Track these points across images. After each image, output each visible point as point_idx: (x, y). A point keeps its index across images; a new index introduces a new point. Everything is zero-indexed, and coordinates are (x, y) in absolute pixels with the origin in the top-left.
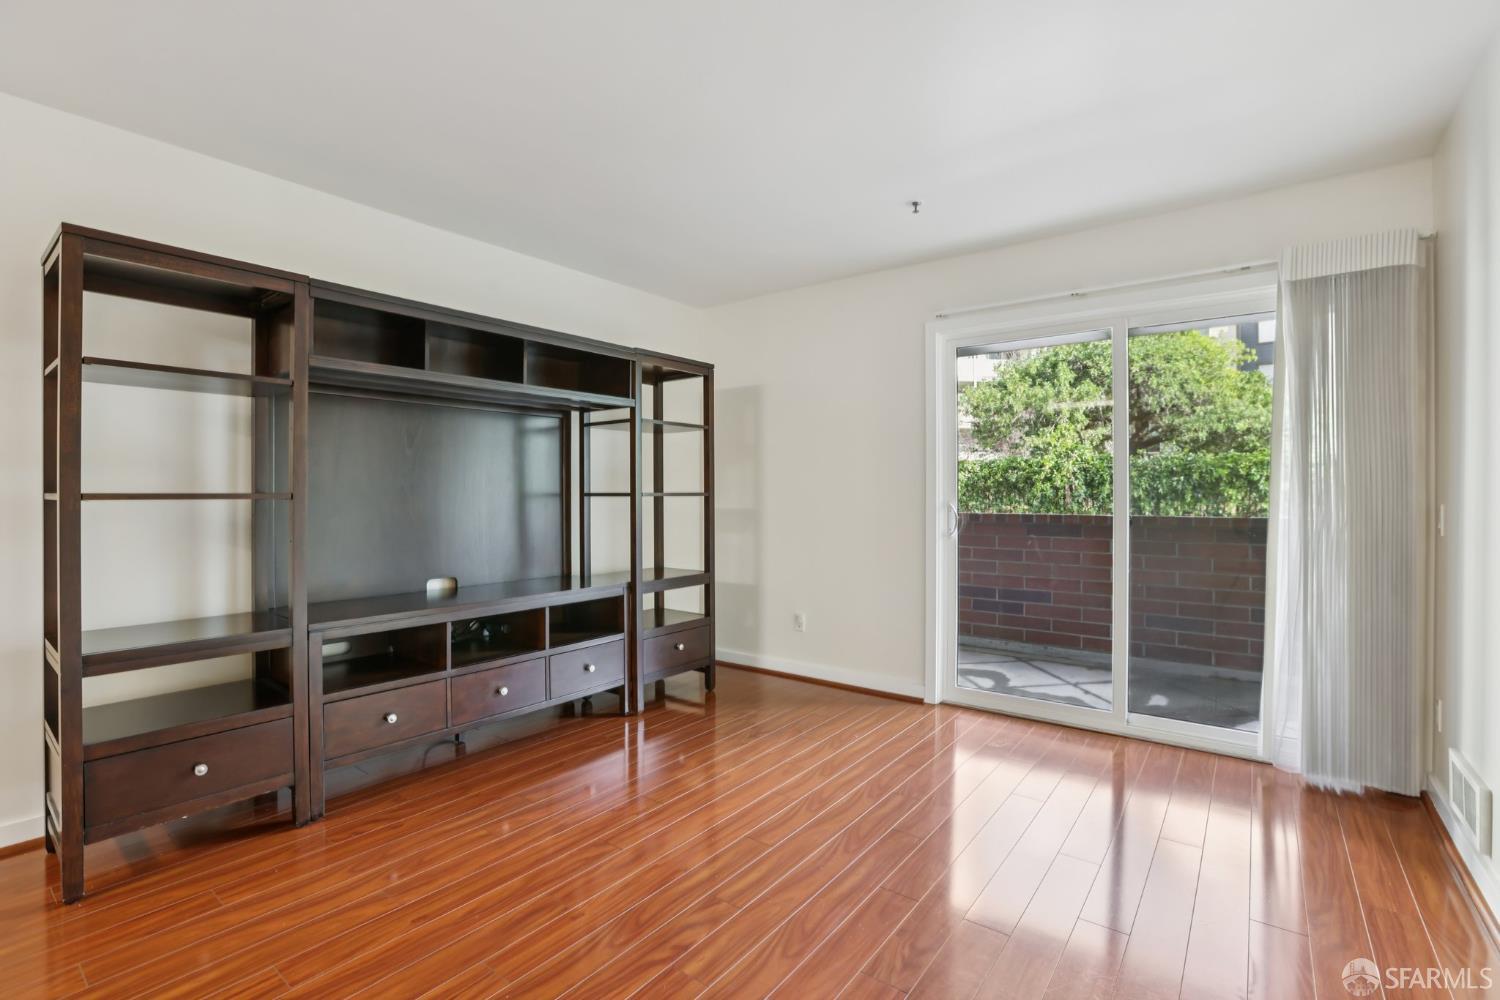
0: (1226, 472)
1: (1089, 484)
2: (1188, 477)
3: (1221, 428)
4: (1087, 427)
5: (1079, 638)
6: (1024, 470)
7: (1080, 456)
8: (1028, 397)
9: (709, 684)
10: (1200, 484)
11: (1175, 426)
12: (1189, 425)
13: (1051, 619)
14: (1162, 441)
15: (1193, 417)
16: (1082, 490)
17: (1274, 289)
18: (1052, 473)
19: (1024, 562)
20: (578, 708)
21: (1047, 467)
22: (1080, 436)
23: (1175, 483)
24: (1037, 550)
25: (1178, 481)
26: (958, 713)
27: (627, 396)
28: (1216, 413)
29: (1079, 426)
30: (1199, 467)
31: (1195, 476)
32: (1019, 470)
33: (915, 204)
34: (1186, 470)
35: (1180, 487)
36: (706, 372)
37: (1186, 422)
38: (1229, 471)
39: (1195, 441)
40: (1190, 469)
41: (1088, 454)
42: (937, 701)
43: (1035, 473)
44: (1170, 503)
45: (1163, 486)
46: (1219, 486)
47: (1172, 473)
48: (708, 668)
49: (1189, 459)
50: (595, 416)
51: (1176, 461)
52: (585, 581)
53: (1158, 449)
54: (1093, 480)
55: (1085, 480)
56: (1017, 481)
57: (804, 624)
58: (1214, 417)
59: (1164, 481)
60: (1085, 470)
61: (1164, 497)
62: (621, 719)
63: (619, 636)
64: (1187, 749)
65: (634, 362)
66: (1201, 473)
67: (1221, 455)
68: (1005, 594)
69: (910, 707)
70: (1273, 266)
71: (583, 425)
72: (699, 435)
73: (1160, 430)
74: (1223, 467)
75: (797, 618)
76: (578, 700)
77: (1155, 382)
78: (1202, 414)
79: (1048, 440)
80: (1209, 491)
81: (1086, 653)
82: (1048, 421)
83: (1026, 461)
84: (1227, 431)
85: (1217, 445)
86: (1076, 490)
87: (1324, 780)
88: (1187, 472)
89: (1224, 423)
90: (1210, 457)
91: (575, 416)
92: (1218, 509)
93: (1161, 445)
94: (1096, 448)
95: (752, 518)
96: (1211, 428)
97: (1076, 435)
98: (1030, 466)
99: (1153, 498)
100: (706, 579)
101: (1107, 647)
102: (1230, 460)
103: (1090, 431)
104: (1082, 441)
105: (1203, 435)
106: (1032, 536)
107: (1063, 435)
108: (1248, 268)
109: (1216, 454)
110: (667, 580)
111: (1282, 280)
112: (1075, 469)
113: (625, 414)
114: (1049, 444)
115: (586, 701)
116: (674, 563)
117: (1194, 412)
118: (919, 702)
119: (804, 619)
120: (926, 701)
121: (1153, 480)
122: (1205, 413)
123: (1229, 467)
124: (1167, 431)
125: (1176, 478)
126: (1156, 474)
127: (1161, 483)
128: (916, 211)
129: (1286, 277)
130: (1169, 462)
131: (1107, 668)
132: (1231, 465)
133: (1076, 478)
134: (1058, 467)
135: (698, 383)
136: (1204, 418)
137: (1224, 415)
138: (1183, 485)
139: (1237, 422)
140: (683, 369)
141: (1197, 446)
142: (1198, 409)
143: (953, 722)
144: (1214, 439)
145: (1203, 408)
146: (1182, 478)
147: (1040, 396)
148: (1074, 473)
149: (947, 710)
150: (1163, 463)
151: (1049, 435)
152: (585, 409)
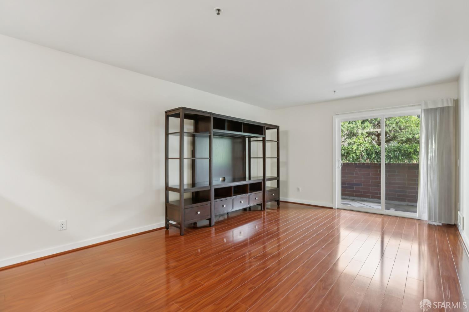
0: (413, 150)
1: (368, 154)
2: (400, 152)
3: (411, 137)
4: (367, 137)
5: (370, 196)
6: (347, 150)
7: (364, 146)
8: (348, 127)
9: (278, 204)
10: (404, 154)
11: (395, 136)
12: (400, 136)
13: (362, 191)
14: (391, 140)
15: (401, 133)
16: (366, 156)
17: (420, 110)
18: (356, 151)
19: (354, 175)
20: (248, 209)
21: (354, 149)
22: (365, 140)
23: (396, 154)
24: (358, 172)
25: (397, 153)
26: (342, 211)
27: (263, 135)
28: (409, 132)
29: (364, 136)
30: (404, 149)
31: (402, 151)
32: (345, 150)
33: (335, 91)
34: (399, 149)
35: (398, 155)
36: (277, 128)
37: (399, 135)
38: (414, 150)
39: (402, 140)
40: (401, 149)
41: (367, 145)
42: (336, 208)
43: (350, 151)
44: (394, 160)
45: (392, 155)
46: (410, 154)
47: (395, 151)
48: (278, 201)
49: (401, 146)
50: (252, 139)
51: (396, 147)
52: (250, 178)
53: (390, 143)
54: (369, 153)
55: (367, 153)
56: (345, 153)
57: (300, 190)
58: (408, 133)
59: (392, 153)
60: (366, 150)
61: (392, 158)
62: (261, 211)
63: (261, 191)
64: (400, 217)
65: (264, 127)
66: (404, 151)
67: (411, 145)
68: (349, 184)
69: (329, 210)
70: (420, 105)
71: (250, 141)
72: (276, 143)
73: (391, 137)
74: (412, 149)
75: (298, 189)
76: (247, 208)
77: (388, 122)
78: (405, 132)
79: (355, 141)
80: (407, 156)
81: (372, 199)
82: (354, 135)
83: (347, 147)
84: (413, 137)
85: (410, 142)
86: (364, 156)
87: (432, 223)
88: (400, 150)
89: (412, 135)
90: (407, 146)
91: (247, 139)
92: (410, 162)
93: (391, 142)
94: (370, 143)
95: (286, 163)
96: (407, 137)
97: (363, 139)
98: (349, 149)
99: (389, 158)
100: (278, 178)
101: (379, 198)
102: (414, 146)
103: (367, 138)
104: (365, 141)
105: (404, 139)
106: (357, 169)
107: (359, 139)
108: (414, 105)
109: (410, 144)
110: (267, 179)
111: (422, 109)
112: (363, 150)
113: (261, 139)
114: (355, 142)
115: (250, 207)
116: (268, 175)
117: (402, 131)
118: (332, 208)
119: (300, 189)
120: (333, 208)
121: (389, 153)
122: (406, 132)
123: (414, 149)
124: (393, 137)
125: (396, 152)
126: (390, 151)
127: (391, 154)
128: (335, 93)
129: (423, 108)
130: (394, 147)
131: (380, 203)
132: (414, 148)
133: (364, 152)
134: (357, 149)
135: (276, 130)
136: (405, 133)
137: (412, 132)
138: (399, 154)
139: (416, 135)
140: (271, 127)
141: (403, 142)
142: (403, 131)
143: (340, 213)
144: (408, 140)
145: (405, 130)
146: (398, 152)
147: (352, 127)
148: (363, 151)
149: (339, 210)
150: (392, 148)
151: (355, 139)
152: (250, 137)
